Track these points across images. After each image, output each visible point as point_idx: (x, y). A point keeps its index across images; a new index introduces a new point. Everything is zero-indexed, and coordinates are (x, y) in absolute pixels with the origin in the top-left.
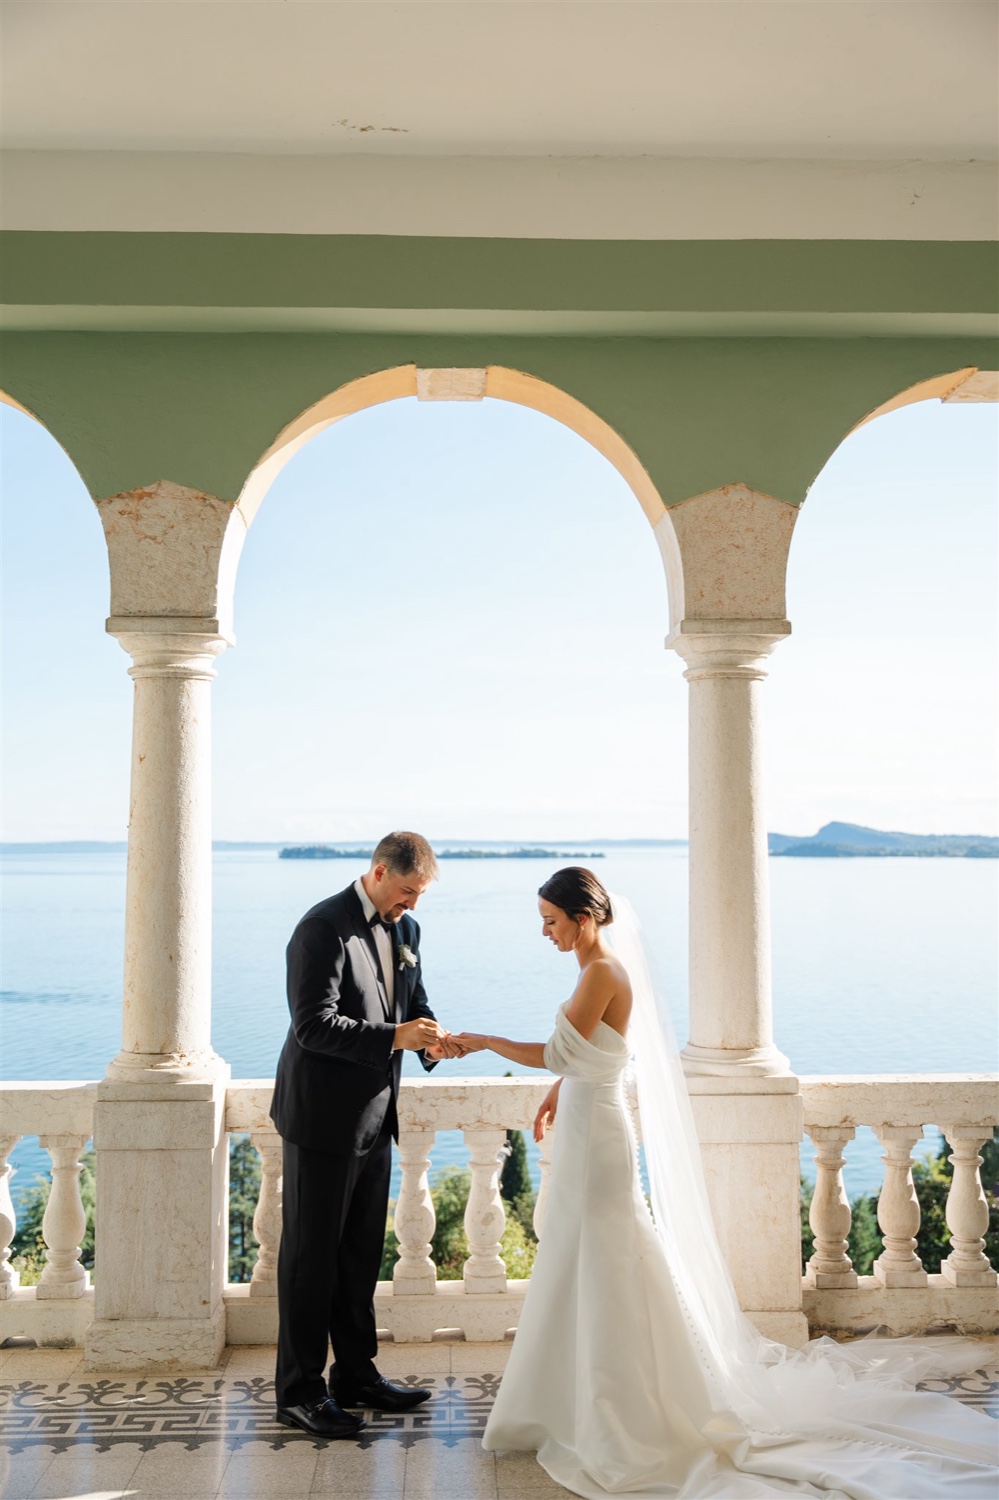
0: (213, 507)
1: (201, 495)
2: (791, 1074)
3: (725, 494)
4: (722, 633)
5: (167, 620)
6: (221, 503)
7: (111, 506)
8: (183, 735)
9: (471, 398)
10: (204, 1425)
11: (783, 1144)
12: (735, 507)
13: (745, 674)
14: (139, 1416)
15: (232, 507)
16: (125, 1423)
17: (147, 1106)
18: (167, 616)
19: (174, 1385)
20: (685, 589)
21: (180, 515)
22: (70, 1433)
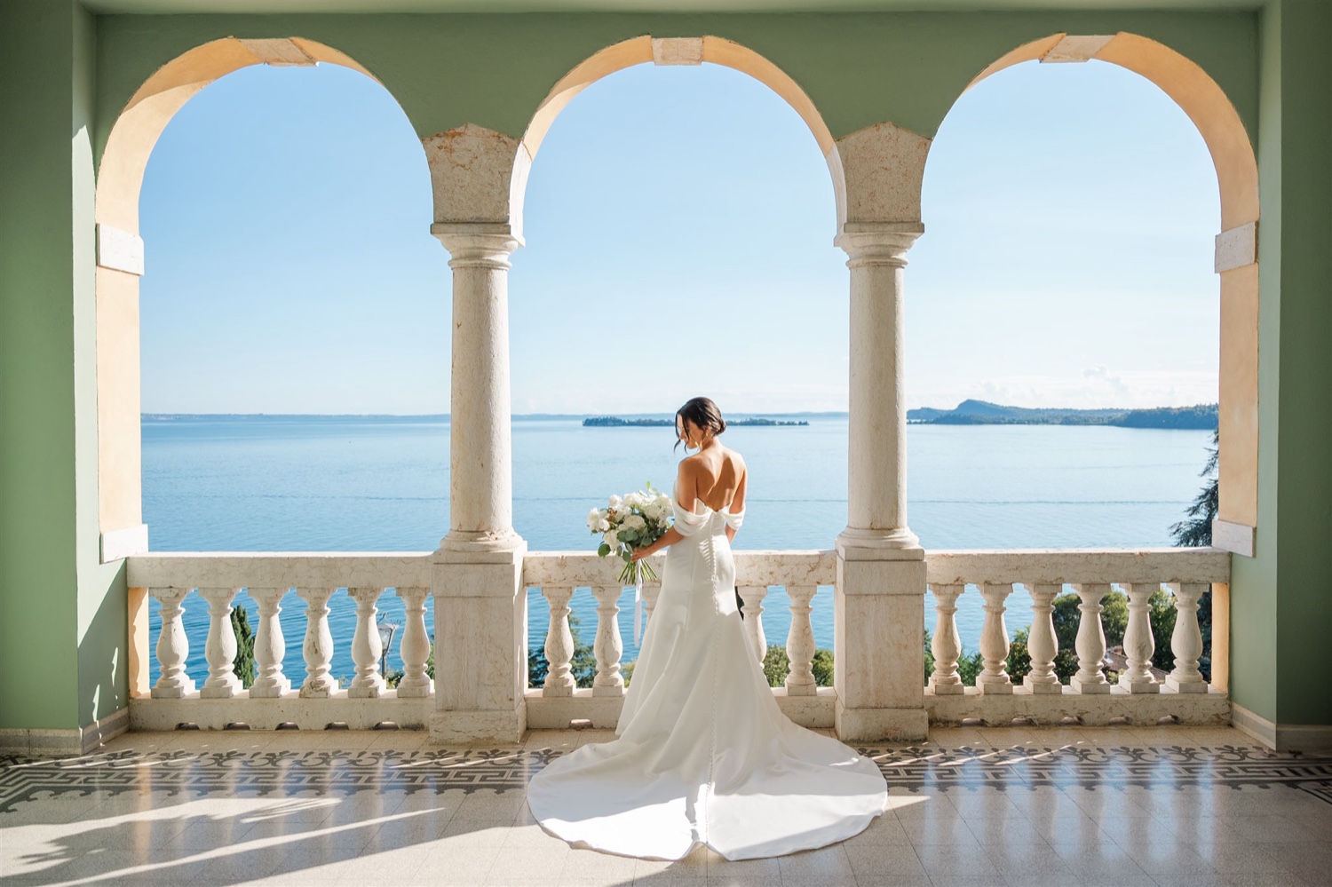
0: (506, 143)
1: (496, 134)
2: (917, 546)
3: (877, 130)
4: (874, 232)
5: (474, 226)
6: (511, 140)
7: (432, 143)
8: (487, 309)
9: (693, 62)
10: (509, 778)
11: (912, 595)
12: (884, 139)
13: (892, 263)
14: (464, 772)
15: (519, 144)
16: (455, 776)
17: (469, 566)
18: (474, 223)
19: (489, 753)
20: (848, 200)
21: (482, 149)
22: (418, 782)
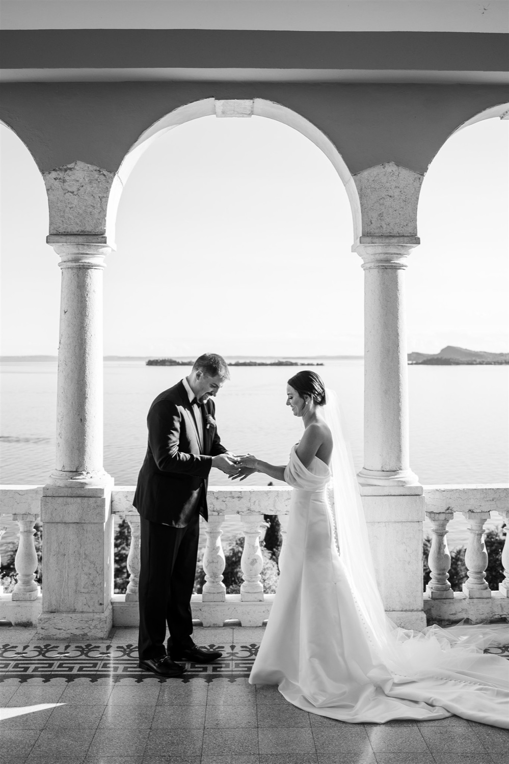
0: (104, 175)
1: (98, 169)
2: (418, 485)
3: (384, 168)
4: (382, 243)
5: (79, 237)
6: (109, 173)
7: (50, 175)
8: (87, 299)
9: (246, 115)
10: (100, 669)
11: (414, 522)
12: (389, 174)
13: (395, 266)
14: (66, 663)
15: (114, 175)
16: (58, 667)
17: (70, 498)
18: (79, 235)
19: (84, 647)
20: (362, 219)
21: (87, 180)
22: (29, 672)
